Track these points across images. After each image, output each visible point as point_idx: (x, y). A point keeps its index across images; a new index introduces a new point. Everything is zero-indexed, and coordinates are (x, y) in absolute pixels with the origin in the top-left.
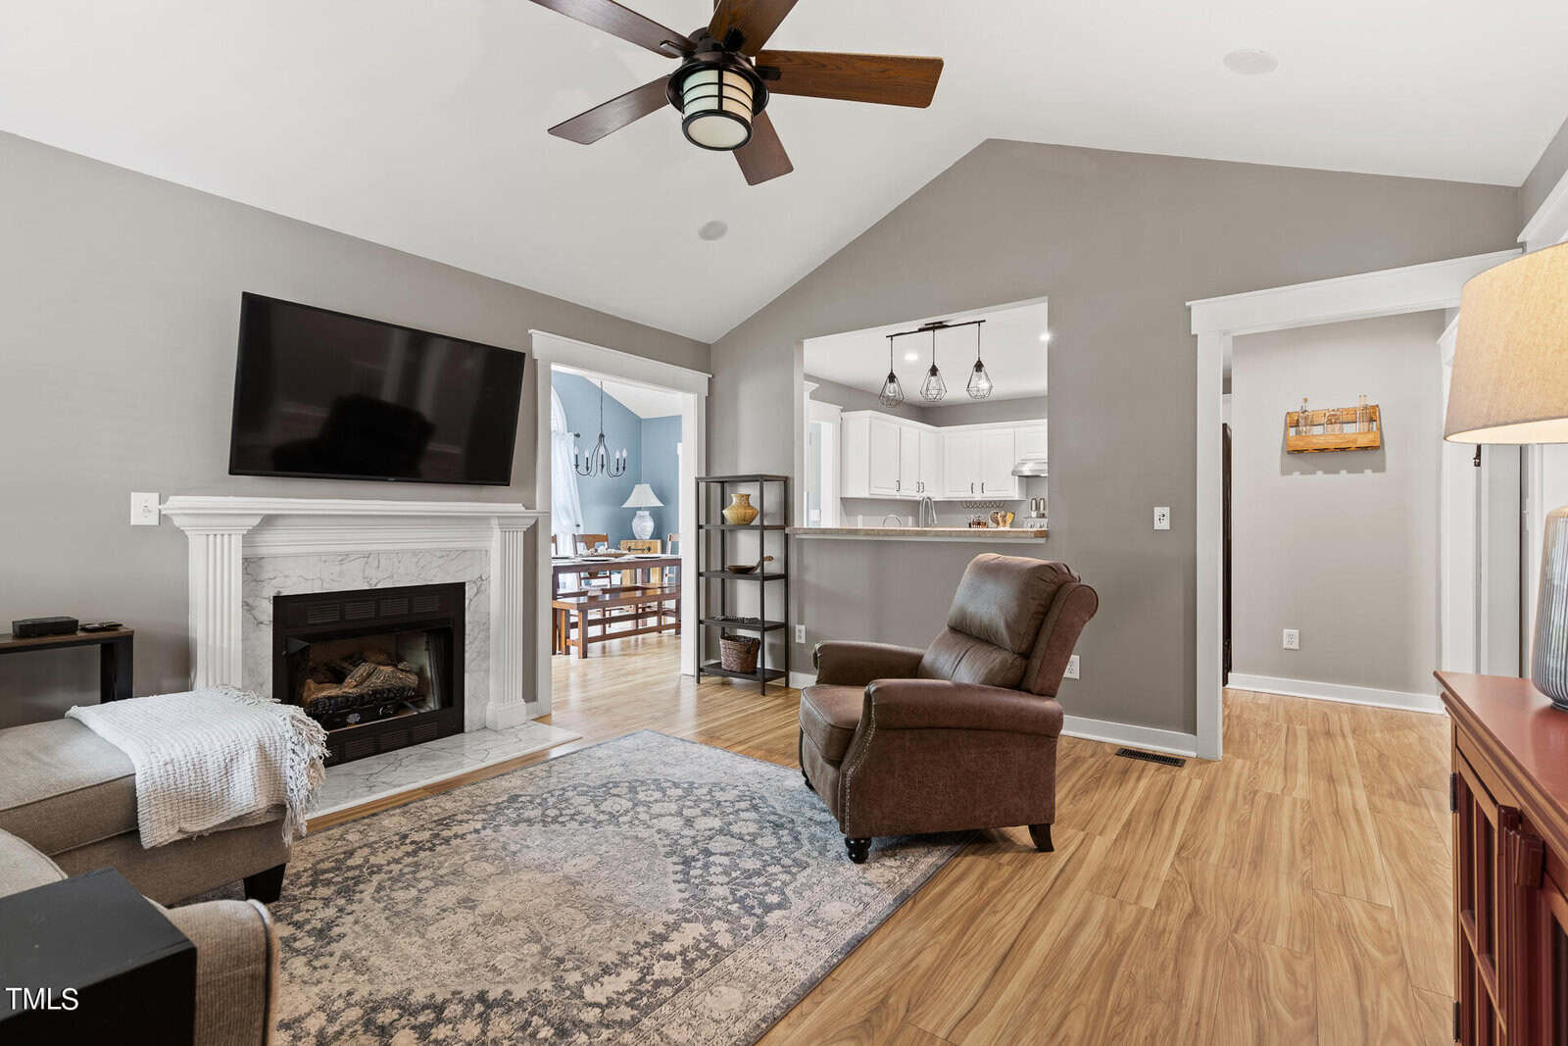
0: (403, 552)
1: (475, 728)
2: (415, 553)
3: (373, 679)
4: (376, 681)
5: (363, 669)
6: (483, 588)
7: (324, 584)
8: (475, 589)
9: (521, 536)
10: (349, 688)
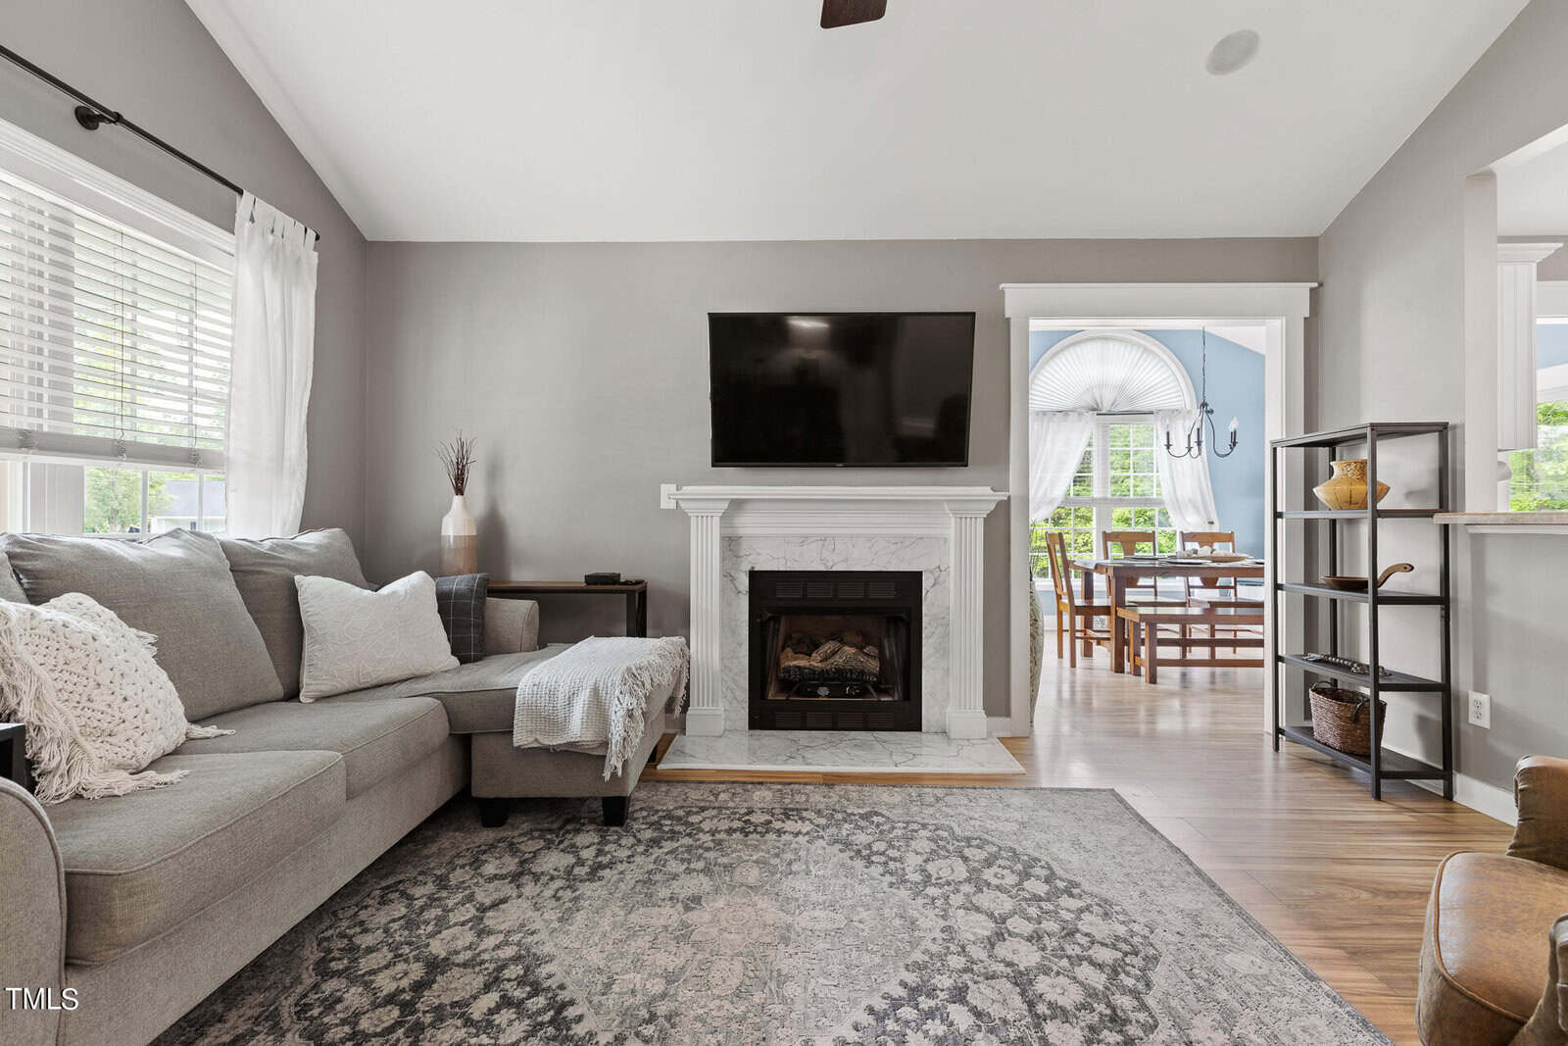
0: (858, 536)
1: (933, 730)
2: (870, 538)
3: (837, 657)
4: (838, 660)
5: (828, 647)
6: (941, 579)
7: (788, 563)
8: (933, 581)
9: (980, 523)
10: (814, 662)
